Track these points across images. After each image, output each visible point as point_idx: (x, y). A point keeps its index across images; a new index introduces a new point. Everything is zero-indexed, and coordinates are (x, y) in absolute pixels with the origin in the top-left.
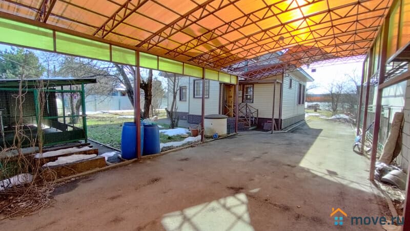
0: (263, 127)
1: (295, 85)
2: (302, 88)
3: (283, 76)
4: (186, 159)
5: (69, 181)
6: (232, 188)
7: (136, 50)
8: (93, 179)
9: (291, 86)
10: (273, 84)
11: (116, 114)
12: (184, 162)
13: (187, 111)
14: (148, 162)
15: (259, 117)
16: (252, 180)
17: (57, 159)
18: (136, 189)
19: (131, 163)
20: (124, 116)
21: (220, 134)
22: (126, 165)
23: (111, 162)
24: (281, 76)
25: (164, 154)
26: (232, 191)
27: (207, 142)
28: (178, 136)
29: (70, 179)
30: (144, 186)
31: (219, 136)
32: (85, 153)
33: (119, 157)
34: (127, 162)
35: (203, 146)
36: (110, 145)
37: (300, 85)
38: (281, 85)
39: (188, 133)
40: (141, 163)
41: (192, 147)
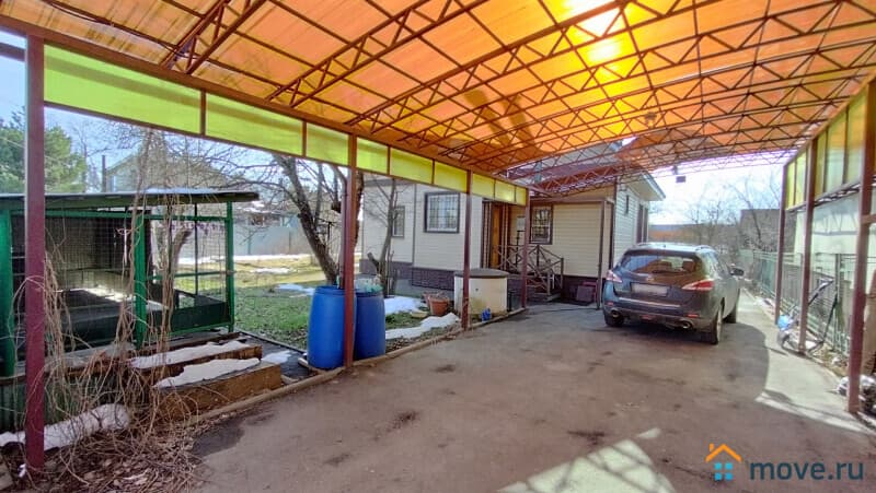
0: (574, 294)
1: (634, 210)
2: (643, 213)
3: (615, 190)
4: (449, 368)
5: (217, 421)
6: (582, 434)
7: (349, 134)
8: (269, 416)
9: (627, 211)
10: (600, 206)
11: (246, 265)
12: (446, 375)
13: (411, 261)
14: (371, 374)
15: (565, 273)
16: (613, 414)
17: (182, 371)
18: (376, 439)
19: (335, 378)
20: (266, 270)
21: (495, 312)
22: (325, 382)
23: (290, 376)
24: (613, 189)
25: (398, 356)
26: (583, 440)
27: (475, 328)
28: (403, 314)
29: (218, 416)
30: (389, 431)
31: (494, 316)
32: (236, 355)
33: (300, 365)
34: (323, 375)
35: (469, 337)
36: (268, 336)
37: (641, 207)
38: (613, 206)
39: (421, 308)
40: (355, 377)
41: (446, 339)
